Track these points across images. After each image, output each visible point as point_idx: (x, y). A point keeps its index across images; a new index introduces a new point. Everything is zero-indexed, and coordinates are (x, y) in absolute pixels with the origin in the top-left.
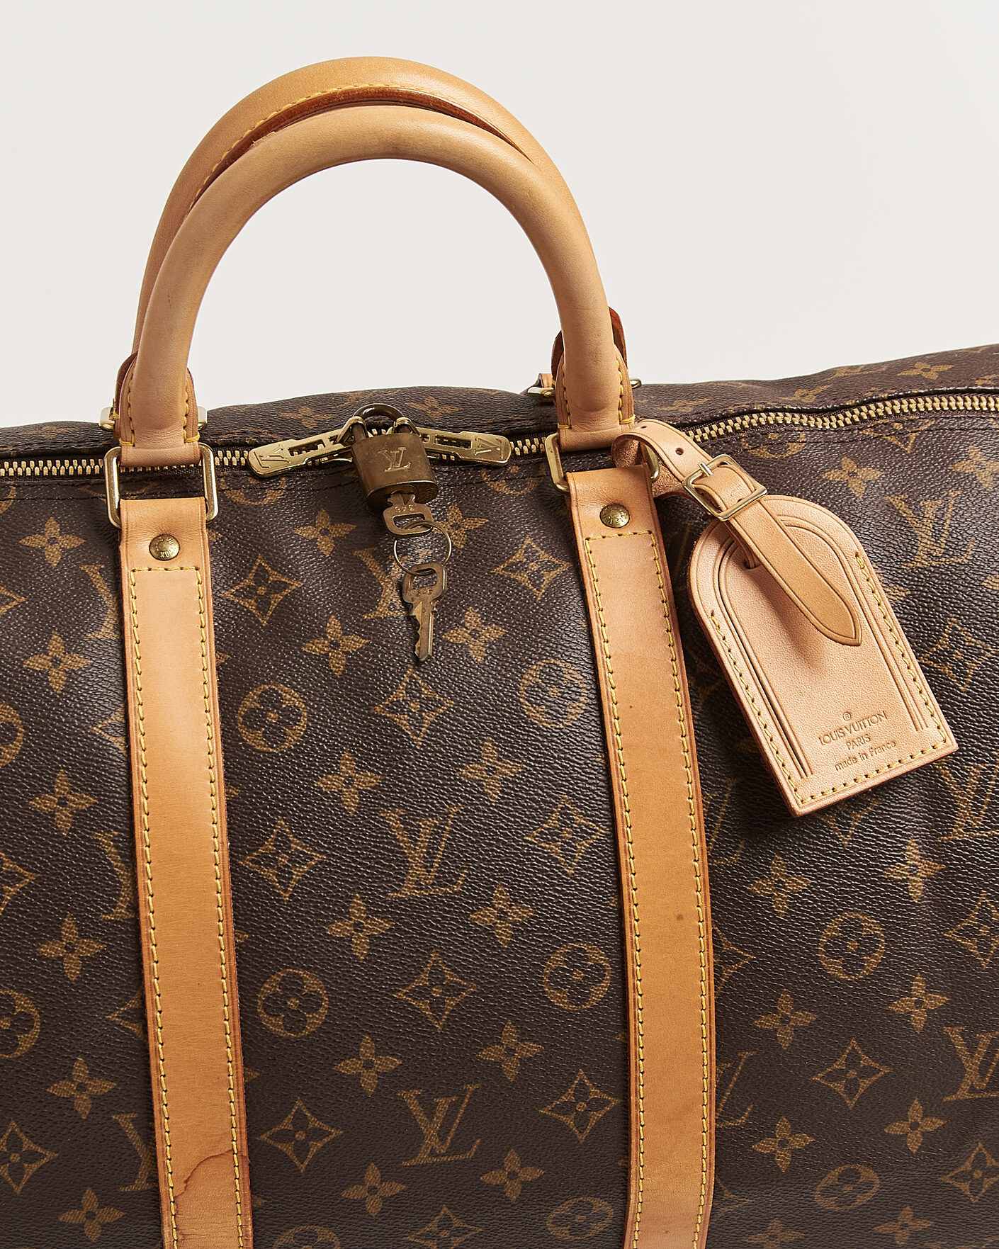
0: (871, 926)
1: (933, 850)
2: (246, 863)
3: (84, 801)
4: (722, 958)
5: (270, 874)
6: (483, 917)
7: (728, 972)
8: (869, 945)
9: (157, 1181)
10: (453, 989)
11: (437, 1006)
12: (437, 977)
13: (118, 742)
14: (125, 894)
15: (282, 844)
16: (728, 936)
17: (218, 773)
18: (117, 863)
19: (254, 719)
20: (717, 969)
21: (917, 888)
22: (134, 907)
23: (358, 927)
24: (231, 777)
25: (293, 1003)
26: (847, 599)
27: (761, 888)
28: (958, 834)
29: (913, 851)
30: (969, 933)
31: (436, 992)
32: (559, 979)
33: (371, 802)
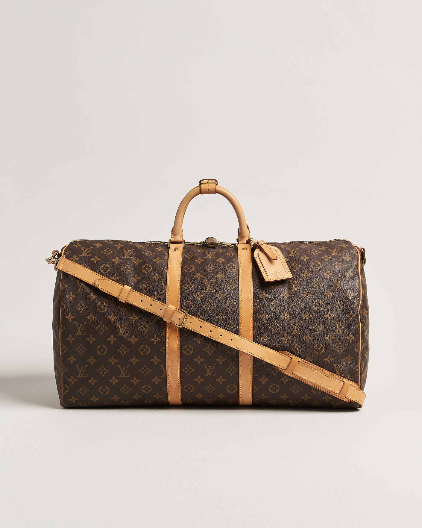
0: (278, 303)
1: (289, 293)
2: (183, 286)
3: (160, 277)
4: (254, 306)
5: (186, 288)
6: (218, 296)
7: (255, 308)
8: (278, 306)
9: (165, 334)
10: (212, 306)
11: (210, 309)
12: (210, 304)
13: (166, 270)
14: (165, 290)
15: (188, 284)
16: (256, 302)
17: (180, 275)
18: (164, 285)
19: (186, 269)
20: (254, 308)
21: (286, 298)
22: (166, 292)
23: (198, 296)
24: (181, 275)
25: (188, 306)
26: (276, 255)
27: (261, 295)
28: (293, 291)
29: (285, 293)
30: (294, 306)
31: (210, 306)
32: (229, 306)
33: (202, 279)
